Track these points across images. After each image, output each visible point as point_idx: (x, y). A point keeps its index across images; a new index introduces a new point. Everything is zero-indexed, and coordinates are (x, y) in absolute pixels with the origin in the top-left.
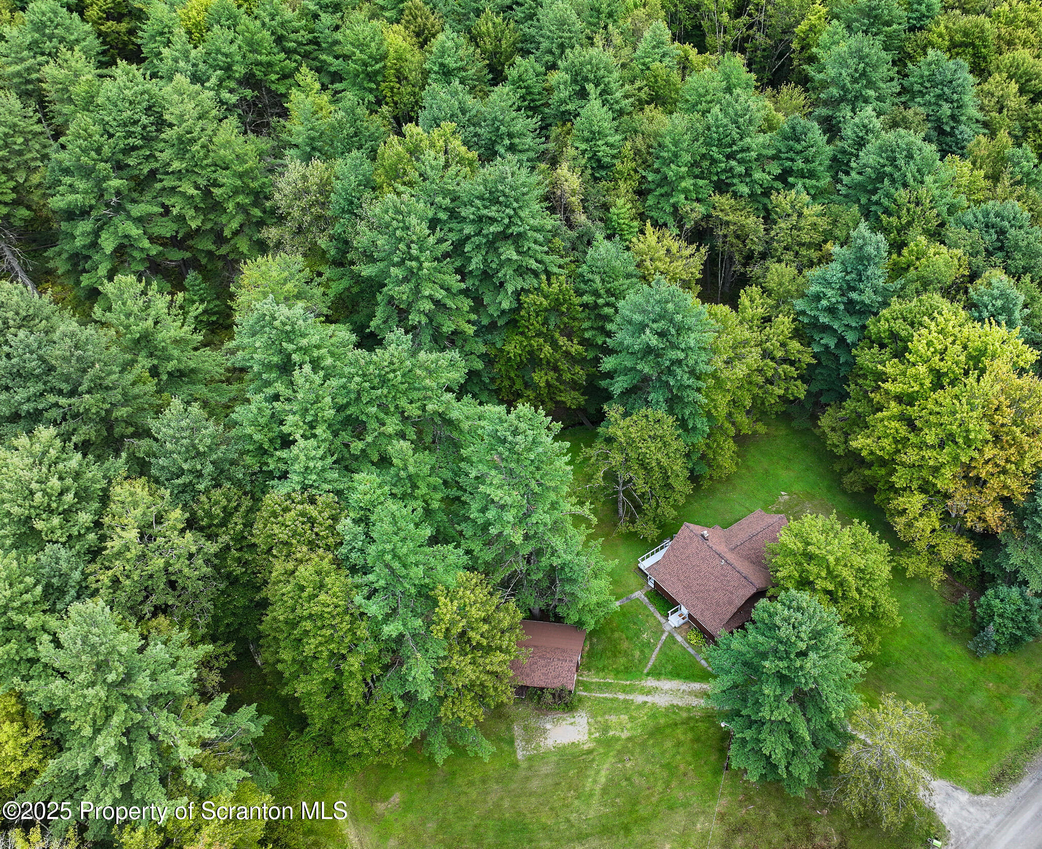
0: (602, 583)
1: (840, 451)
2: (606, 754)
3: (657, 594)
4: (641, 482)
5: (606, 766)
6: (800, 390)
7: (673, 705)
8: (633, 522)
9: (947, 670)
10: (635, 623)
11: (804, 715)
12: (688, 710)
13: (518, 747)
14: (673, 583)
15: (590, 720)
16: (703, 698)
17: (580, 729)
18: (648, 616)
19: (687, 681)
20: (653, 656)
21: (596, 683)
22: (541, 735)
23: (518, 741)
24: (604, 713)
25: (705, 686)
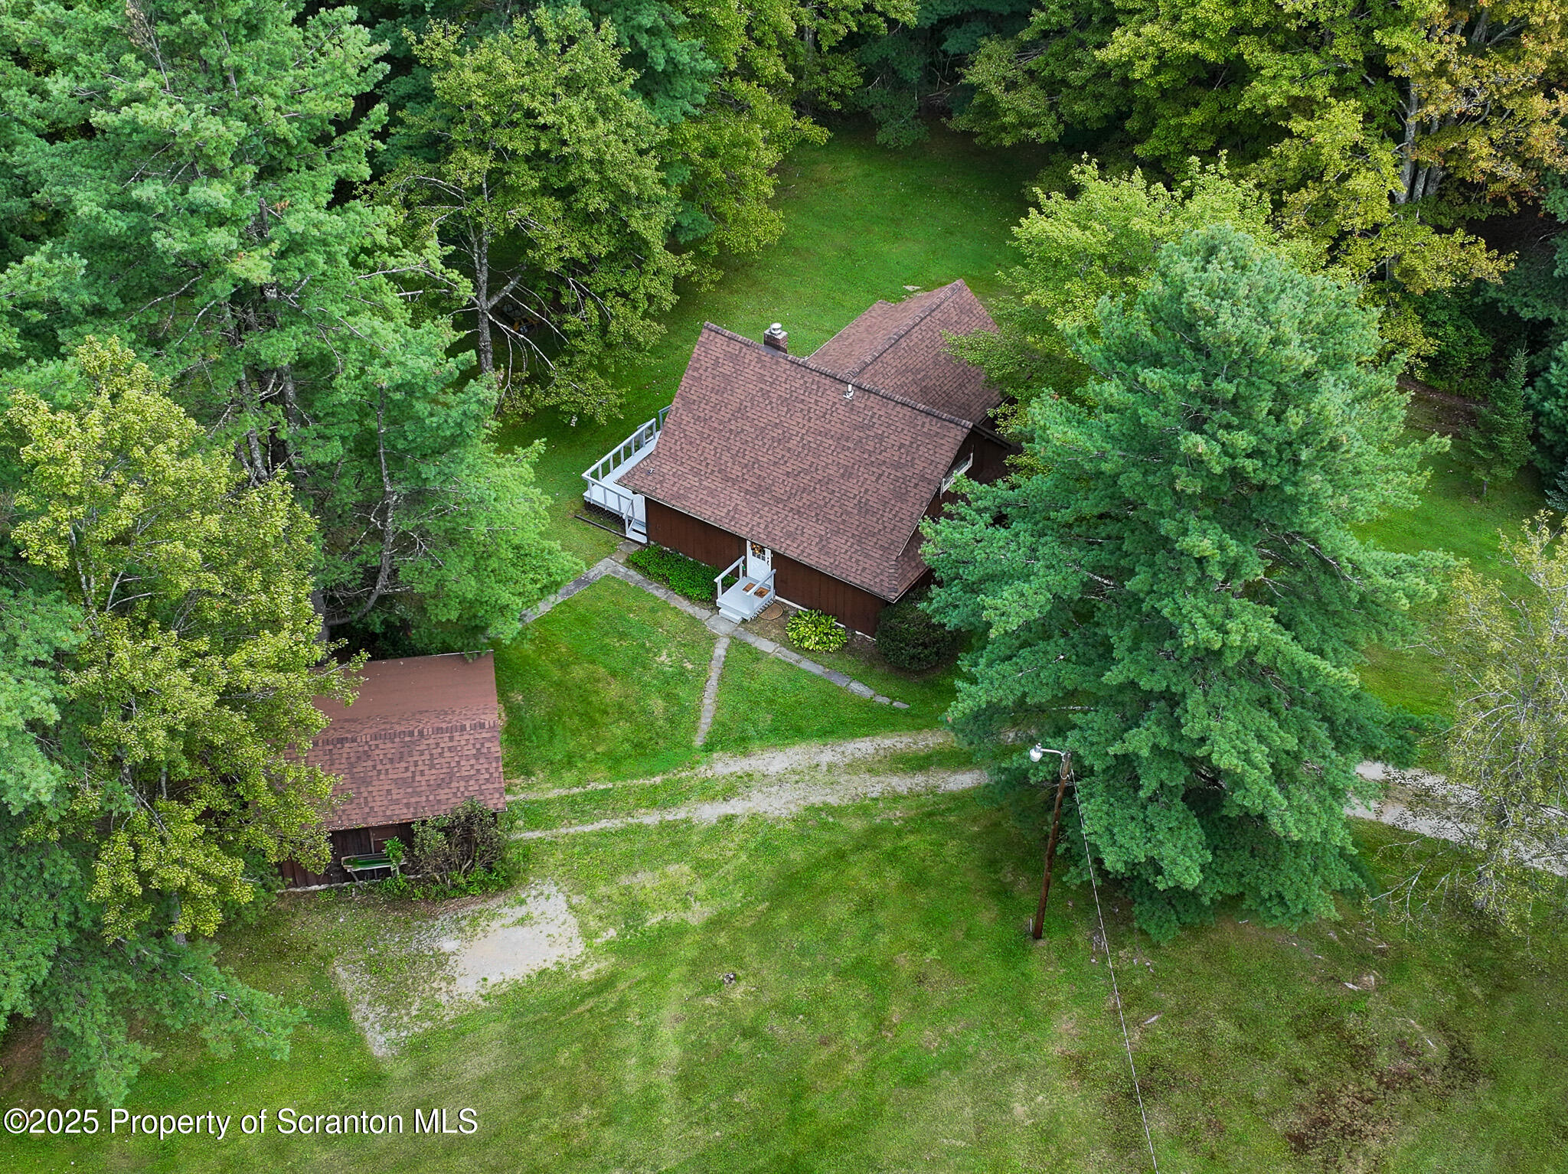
1: (1046, 130)
2: (657, 981)
3: (662, 554)
7: (813, 810)
8: (542, 380)
12: (863, 811)
13: (366, 1024)
14: (712, 493)
15: (575, 900)
16: (894, 772)
17: (553, 929)
18: (653, 610)
19: (830, 740)
20: (706, 701)
21: (561, 800)
22: (432, 974)
23: (363, 1007)
24: (615, 872)
25: (888, 743)
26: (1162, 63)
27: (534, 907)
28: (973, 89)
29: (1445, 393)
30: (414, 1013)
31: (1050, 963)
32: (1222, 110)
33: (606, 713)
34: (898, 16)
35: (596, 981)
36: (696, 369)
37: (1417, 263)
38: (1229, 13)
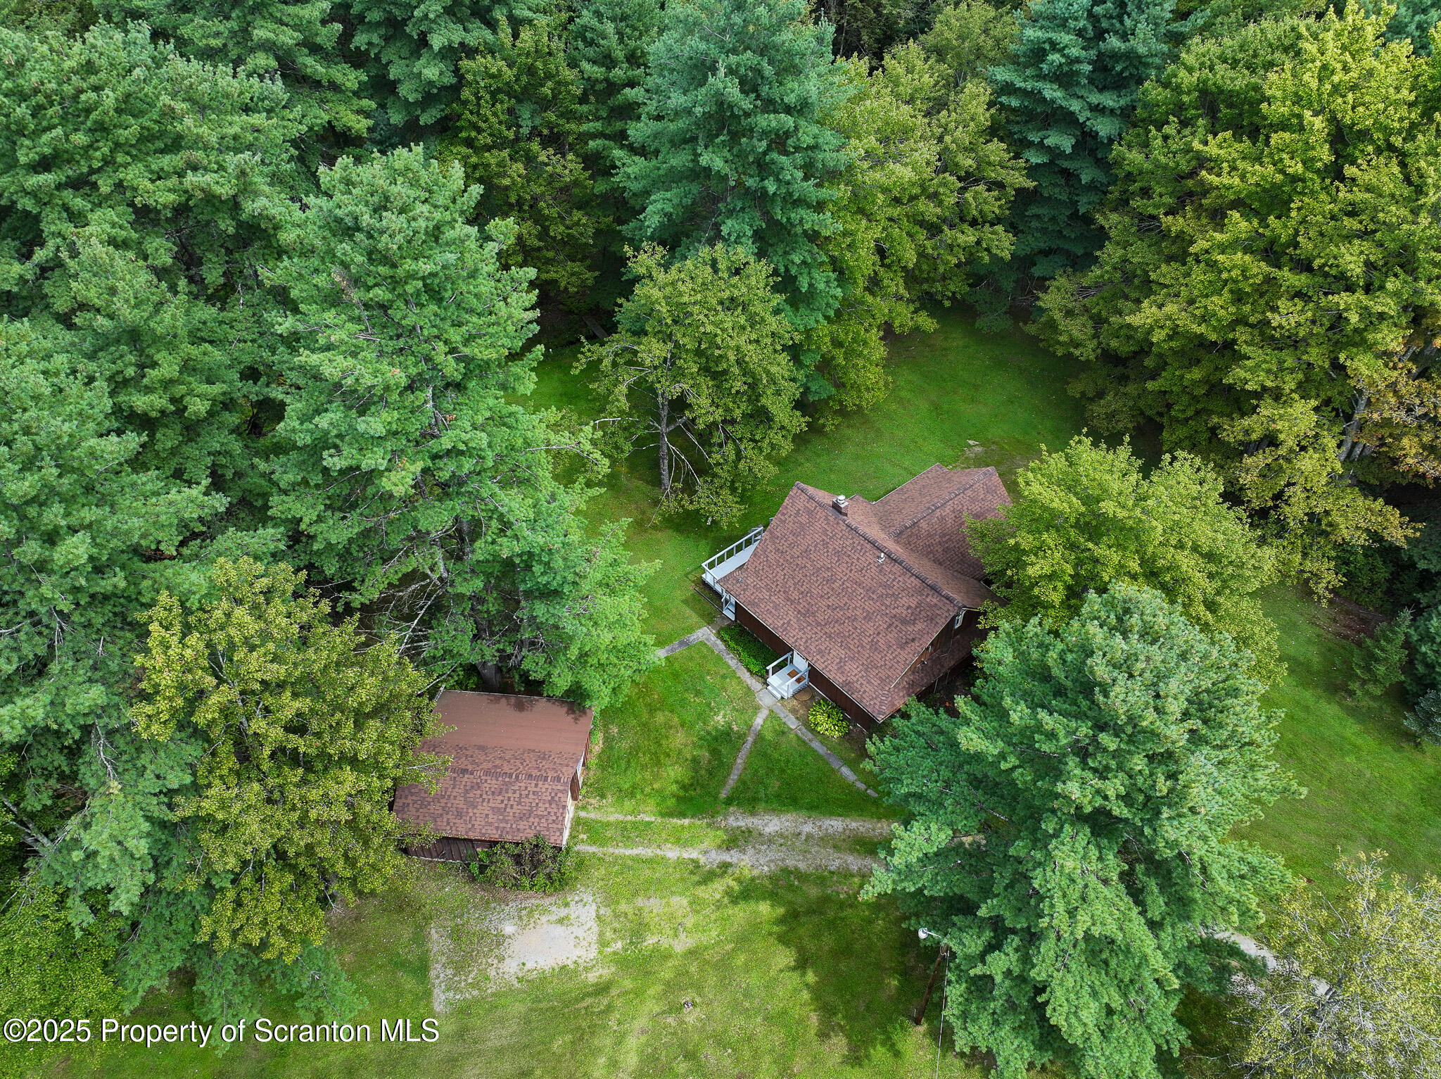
0: (628, 604)
1: (1088, 352)
2: (638, 993)
3: (742, 632)
4: (704, 402)
5: (642, 1022)
6: (1003, 243)
7: (786, 871)
8: (689, 488)
9: (1360, 774)
10: (698, 693)
11: (1143, 913)
12: (822, 881)
13: (437, 981)
14: (776, 607)
15: (602, 912)
16: (852, 851)
17: (580, 933)
18: (724, 677)
19: (813, 814)
20: (739, 761)
21: (618, 823)
22: (491, 950)
23: (439, 966)
24: (635, 894)
25: (854, 825)
26: (1175, 334)
27: (574, 911)
28: (1041, 310)
29: (1345, 599)
30: (470, 981)
31: (922, 1048)
32: (1216, 369)
33: (669, 756)
34: (998, 252)
35: (597, 984)
36: (784, 514)
37: (1340, 520)
38: (1232, 309)
